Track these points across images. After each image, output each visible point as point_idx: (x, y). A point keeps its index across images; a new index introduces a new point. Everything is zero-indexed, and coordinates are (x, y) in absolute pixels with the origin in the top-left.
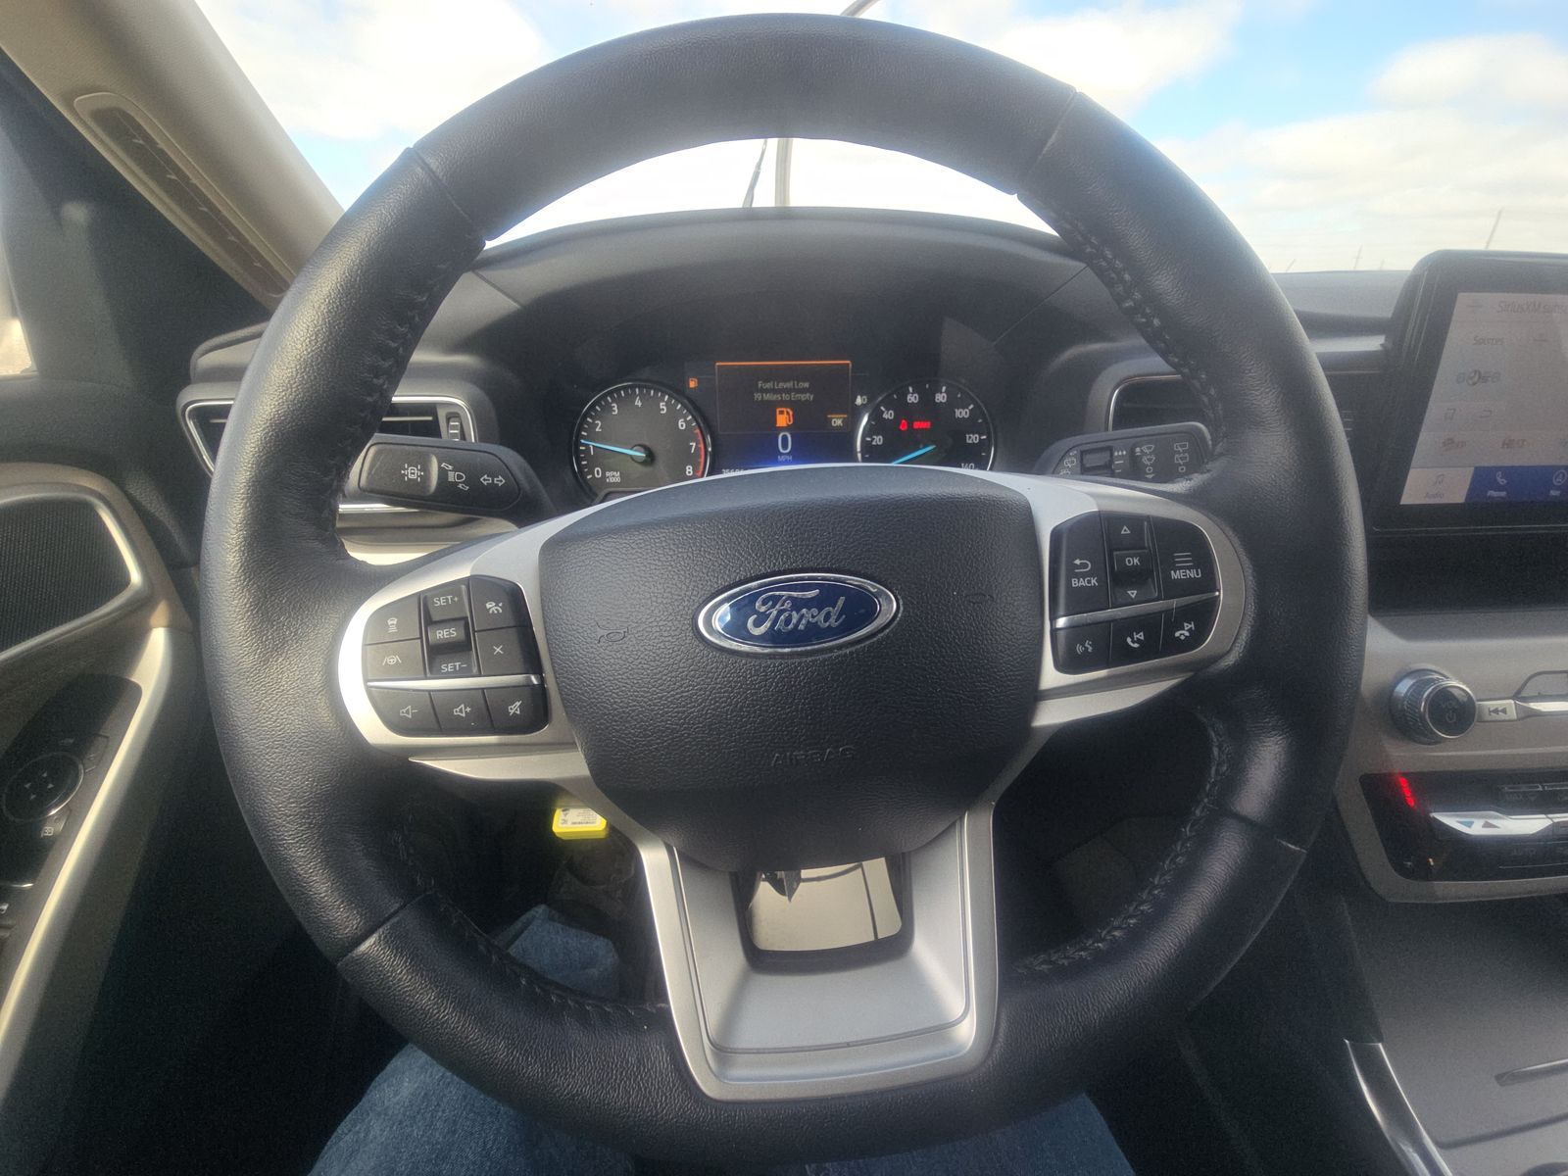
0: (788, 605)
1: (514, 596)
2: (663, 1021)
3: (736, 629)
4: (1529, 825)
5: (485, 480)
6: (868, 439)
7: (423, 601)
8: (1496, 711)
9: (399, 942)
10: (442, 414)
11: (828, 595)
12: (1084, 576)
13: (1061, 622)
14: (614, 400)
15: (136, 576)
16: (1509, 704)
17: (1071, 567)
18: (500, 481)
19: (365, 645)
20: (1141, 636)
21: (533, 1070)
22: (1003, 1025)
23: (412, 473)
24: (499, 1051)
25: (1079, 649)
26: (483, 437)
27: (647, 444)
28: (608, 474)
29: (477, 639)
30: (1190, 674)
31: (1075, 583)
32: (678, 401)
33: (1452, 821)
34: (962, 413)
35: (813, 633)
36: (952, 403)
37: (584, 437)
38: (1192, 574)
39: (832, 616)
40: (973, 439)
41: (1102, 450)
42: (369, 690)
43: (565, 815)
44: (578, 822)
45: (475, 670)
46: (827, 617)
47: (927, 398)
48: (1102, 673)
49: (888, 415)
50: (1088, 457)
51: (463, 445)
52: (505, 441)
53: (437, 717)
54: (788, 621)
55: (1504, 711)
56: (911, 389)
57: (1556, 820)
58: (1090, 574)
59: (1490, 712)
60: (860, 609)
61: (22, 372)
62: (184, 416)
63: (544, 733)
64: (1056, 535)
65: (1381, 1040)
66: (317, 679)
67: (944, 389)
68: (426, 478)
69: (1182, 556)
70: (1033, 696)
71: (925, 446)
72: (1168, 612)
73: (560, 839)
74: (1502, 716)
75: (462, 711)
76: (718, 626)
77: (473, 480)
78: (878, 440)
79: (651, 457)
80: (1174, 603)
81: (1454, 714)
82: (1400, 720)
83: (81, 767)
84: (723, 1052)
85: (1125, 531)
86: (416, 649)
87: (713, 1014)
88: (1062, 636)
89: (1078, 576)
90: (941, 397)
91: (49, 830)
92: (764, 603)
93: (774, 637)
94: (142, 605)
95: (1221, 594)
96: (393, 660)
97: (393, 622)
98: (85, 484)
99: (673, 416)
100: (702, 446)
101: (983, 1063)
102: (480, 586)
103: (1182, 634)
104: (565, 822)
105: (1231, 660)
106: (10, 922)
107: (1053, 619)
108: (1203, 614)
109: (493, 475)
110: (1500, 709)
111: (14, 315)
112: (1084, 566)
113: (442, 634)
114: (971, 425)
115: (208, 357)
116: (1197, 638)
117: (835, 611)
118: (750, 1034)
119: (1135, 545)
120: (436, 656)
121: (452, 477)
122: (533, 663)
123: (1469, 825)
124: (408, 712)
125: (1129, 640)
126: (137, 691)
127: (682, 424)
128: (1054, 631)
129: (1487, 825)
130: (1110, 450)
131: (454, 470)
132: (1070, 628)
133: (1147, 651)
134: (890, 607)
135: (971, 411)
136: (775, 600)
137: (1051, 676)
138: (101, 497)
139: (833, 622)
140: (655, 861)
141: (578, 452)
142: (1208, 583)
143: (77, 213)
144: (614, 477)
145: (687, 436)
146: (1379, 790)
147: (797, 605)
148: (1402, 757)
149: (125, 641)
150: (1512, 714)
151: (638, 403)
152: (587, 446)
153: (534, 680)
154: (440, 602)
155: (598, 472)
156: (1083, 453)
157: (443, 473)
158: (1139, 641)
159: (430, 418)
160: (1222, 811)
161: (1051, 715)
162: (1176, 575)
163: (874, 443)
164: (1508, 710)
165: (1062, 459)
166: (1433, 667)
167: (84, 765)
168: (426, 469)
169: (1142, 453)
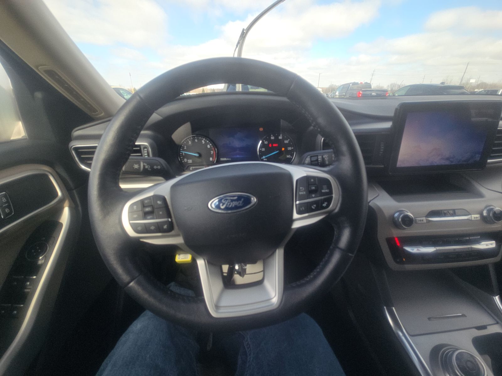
0: (230, 201)
1: (164, 199)
2: (203, 301)
3: (218, 207)
4: (430, 250)
5: (155, 167)
6: (261, 149)
7: (142, 201)
8: (420, 221)
9: (139, 283)
10: (142, 148)
11: (239, 198)
13: (298, 202)
14: (190, 140)
15: (60, 194)
16: (424, 219)
17: (300, 189)
18: (159, 167)
19: (129, 213)
20: (315, 206)
21: (172, 312)
22: (284, 298)
23: (136, 166)
24: (164, 308)
25: (301, 209)
26: (154, 155)
27: (199, 152)
28: (188, 160)
29: (156, 210)
30: (327, 214)
31: (301, 193)
32: (207, 140)
33: (409, 249)
34: (286, 142)
35: (236, 207)
36: (284, 139)
37: (181, 150)
38: (327, 191)
39: (240, 203)
40: (290, 148)
41: (315, 156)
42: (130, 223)
43: (179, 256)
44: (182, 258)
45: (155, 218)
46: (239, 203)
47: (277, 137)
48: (306, 215)
49: (266, 143)
50: (312, 158)
51: (149, 158)
52: (160, 156)
53: (146, 229)
54: (230, 204)
55: (423, 221)
56: (272, 136)
57: (437, 249)
58: (304, 191)
59: (419, 221)
60: (247, 201)
61: (22, 137)
62: (71, 150)
63: (173, 233)
64: (297, 181)
65: (393, 307)
66: (117, 221)
67: (281, 135)
68: (140, 168)
69: (325, 187)
70: (292, 221)
71: (276, 151)
72: (321, 200)
73: (178, 264)
74: (422, 222)
75: (152, 228)
76: (213, 206)
77: (152, 167)
78: (263, 149)
79: (200, 156)
80: (323, 198)
81: (408, 221)
82: (395, 223)
83: (48, 245)
84: (217, 307)
85: (312, 180)
86: (141, 213)
87: (215, 298)
88: (297, 206)
89: (301, 191)
90: (280, 138)
91: (40, 262)
92: (224, 200)
93: (227, 208)
94: (62, 201)
95: (334, 195)
96: (135, 216)
97: (135, 207)
98: (45, 169)
99: (206, 144)
100: (214, 152)
101: (278, 308)
102: (156, 197)
103: (324, 205)
104: (179, 258)
105: (337, 210)
106: (30, 287)
107: (296, 201)
108: (329, 200)
109: (157, 166)
110: (422, 220)
111: (20, 120)
112: (302, 189)
113: (147, 209)
114: (288, 145)
115: (77, 133)
116: (328, 206)
117: (241, 202)
118: (223, 303)
119: (314, 184)
120: (146, 215)
121: (146, 167)
122: (169, 215)
123: (413, 250)
124: (139, 228)
125: (312, 207)
126: (62, 225)
127: (209, 146)
128: (296, 205)
129: (418, 250)
130: (317, 156)
131: (147, 165)
132: (299, 204)
133: (317, 209)
134: (254, 200)
135: (289, 141)
136: (227, 200)
137: (295, 216)
138: (49, 173)
139: (240, 205)
140: (201, 263)
141: (180, 155)
142: (331, 192)
143: (39, 95)
144: (190, 161)
145: (210, 149)
146: (391, 241)
147: (232, 201)
148: (396, 233)
149: (58, 211)
150: (425, 221)
151: (196, 141)
152: (182, 153)
153: (170, 220)
154: (146, 202)
155: (185, 160)
156: (311, 157)
157: (144, 166)
158: (314, 207)
159: (139, 148)
160: (336, 247)
162: (323, 191)
163: (262, 150)
164: (424, 220)
165: (306, 158)
166: (405, 210)
167: (49, 245)
168: (140, 165)
169: (325, 157)
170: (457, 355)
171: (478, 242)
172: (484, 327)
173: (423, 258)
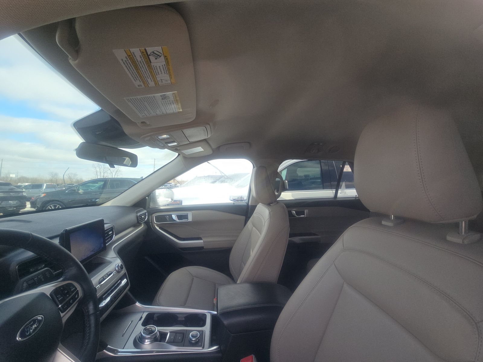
4: (108, 299)
12: (60, 297)
13: (60, 306)
17: (57, 298)
20: (72, 300)
25: (64, 308)
30: (79, 301)
33: (101, 306)
38: (74, 289)
48: (69, 309)
50: (29, 282)
58: (61, 297)
64: (50, 295)
69: (71, 288)
70: (61, 319)
72: (73, 295)
89: (59, 298)
95: (78, 289)
103: (76, 297)
108: (77, 293)
112: (59, 296)
116: (78, 296)
119: (64, 289)
125: (71, 302)
129: (104, 303)
130: (33, 279)
132: (62, 306)
137: (62, 315)
142: (76, 289)
156: (27, 282)
160: (89, 315)
161: (64, 320)
162: (72, 290)
165: (22, 285)
169: (40, 277)
170: (143, 333)
171: (121, 283)
172: (141, 318)
173: (108, 305)
